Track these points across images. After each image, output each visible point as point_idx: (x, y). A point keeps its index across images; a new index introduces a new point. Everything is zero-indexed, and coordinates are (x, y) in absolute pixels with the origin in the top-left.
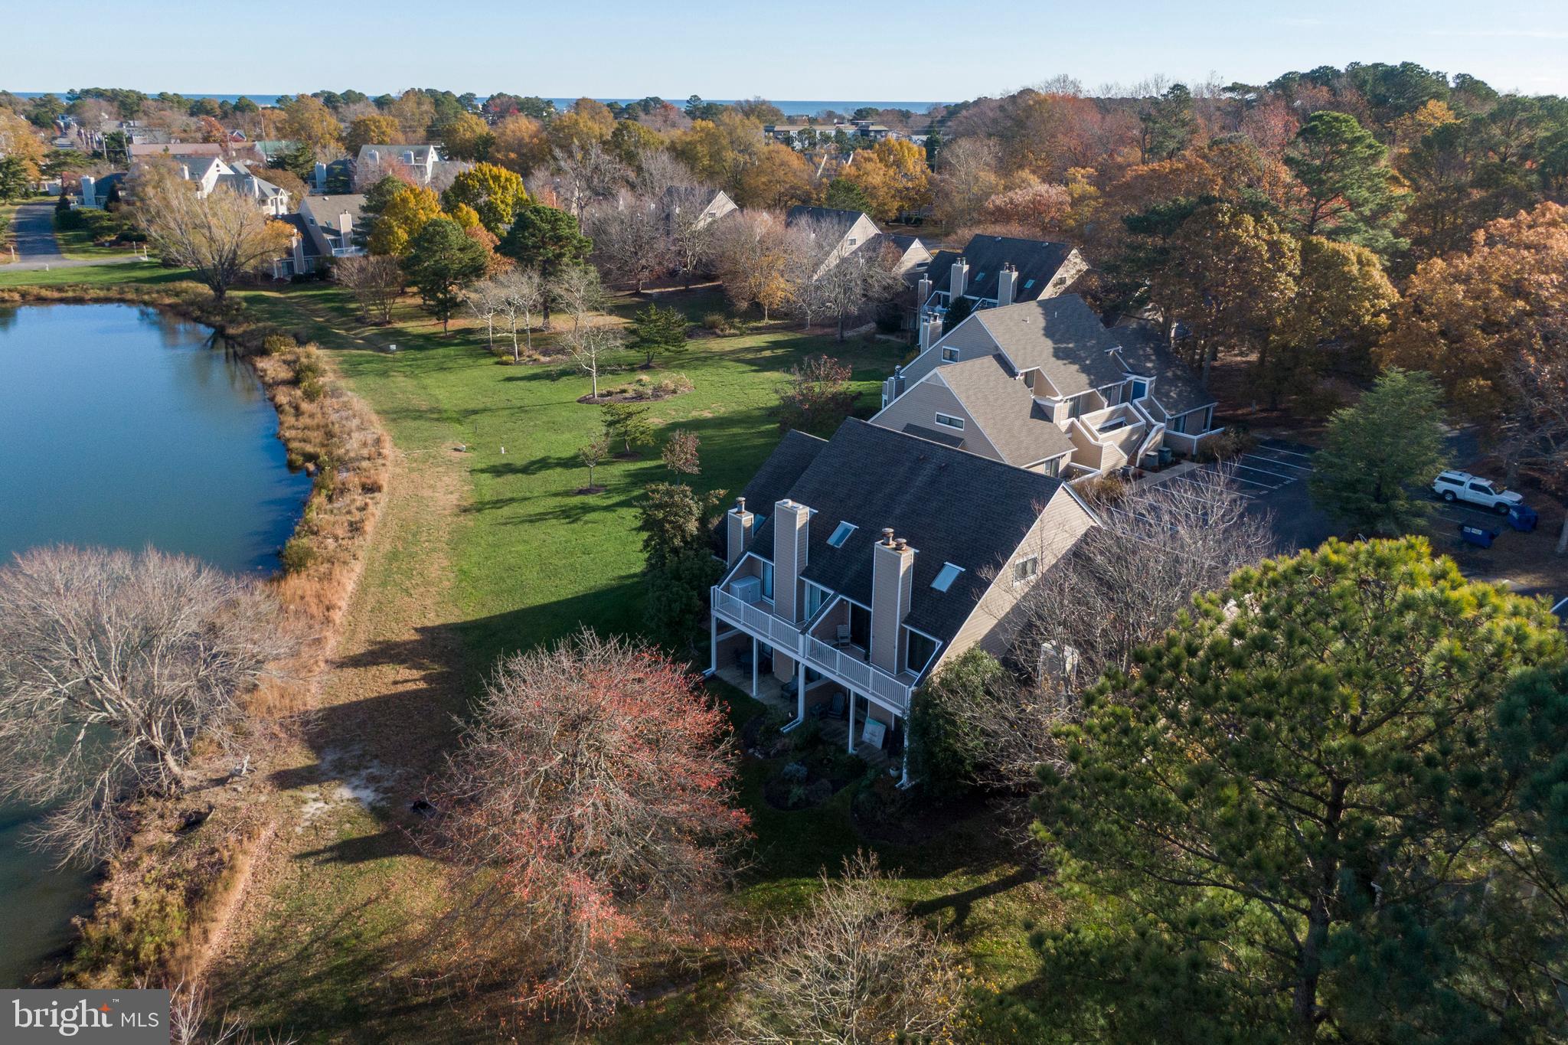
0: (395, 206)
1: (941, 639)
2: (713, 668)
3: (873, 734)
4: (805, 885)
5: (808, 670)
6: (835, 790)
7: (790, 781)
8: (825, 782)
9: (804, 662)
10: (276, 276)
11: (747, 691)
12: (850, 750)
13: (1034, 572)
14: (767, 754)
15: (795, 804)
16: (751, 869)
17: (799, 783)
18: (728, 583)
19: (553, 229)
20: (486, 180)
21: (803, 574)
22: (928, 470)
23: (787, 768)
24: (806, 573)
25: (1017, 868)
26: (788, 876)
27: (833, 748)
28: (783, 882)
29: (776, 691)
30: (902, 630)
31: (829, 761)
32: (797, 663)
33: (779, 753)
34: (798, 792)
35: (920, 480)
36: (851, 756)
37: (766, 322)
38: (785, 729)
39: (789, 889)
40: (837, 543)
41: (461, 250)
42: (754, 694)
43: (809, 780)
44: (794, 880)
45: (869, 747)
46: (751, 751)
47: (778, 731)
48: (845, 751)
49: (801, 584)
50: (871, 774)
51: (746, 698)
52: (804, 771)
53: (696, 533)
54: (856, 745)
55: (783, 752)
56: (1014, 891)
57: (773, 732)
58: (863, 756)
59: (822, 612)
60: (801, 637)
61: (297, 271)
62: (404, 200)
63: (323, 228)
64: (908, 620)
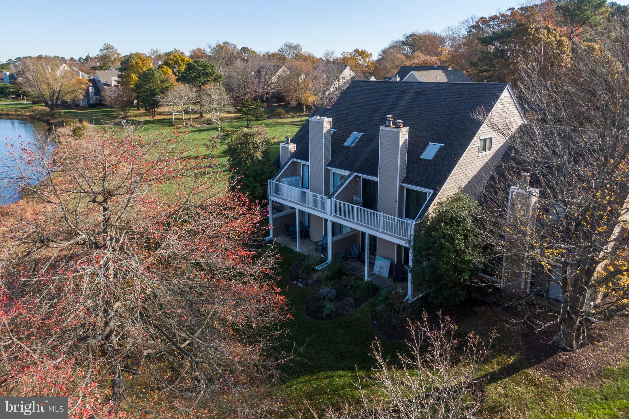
0: (132, 66)
1: (432, 189)
2: (271, 236)
3: (381, 268)
4: (340, 377)
5: (334, 224)
6: (357, 305)
7: (324, 299)
8: (351, 300)
9: (331, 218)
10: (82, 105)
11: (292, 248)
12: (366, 278)
13: (490, 148)
14: (307, 284)
15: (328, 315)
16: (291, 360)
17: (330, 300)
18: (279, 178)
19: (204, 69)
20: (178, 61)
21: (329, 165)
22: (409, 96)
23: (321, 291)
24: (331, 164)
25: (513, 358)
26: (325, 370)
27: (353, 277)
28: (322, 374)
29: (312, 247)
30: (401, 188)
31: (352, 286)
32: (326, 220)
33: (315, 283)
34: (329, 306)
35: (404, 102)
36: (367, 282)
37: (304, 113)
38: (319, 268)
39: (327, 381)
40: (351, 144)
41: (162, 82)
42: (297, 249)
43: (337, 298)
44: (330, 373)
45: (379, 277)
46: (295, 282)
47: (314, 269)
48: (363, 279)
49: (327, 172)
50: (384, 293)
51: (293, 251)
52: (333, 292)
53: (260, 158)
54: (369, 276)
55: (318, 282)
56: (517, 377)
57: (310, 270)
58: (376, 282)
59: (341, 185)
60: (329, 200)
61: (91, 102)
62: (137, 63)
63: (103, 83)
64: (406, 180)
